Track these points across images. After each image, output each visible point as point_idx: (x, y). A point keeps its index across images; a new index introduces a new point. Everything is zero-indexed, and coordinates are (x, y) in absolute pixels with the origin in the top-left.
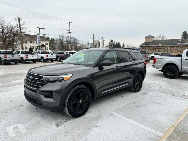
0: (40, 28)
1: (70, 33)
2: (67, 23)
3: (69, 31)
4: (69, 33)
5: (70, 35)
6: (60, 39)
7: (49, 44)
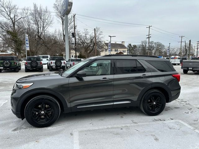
0: (111, 37)
1: (149, 38)
2: (147, 28)
3: (148, 36)
4: (147, 38)
5: (149, 41)
6: (143, 45)
7: (126, 51)
